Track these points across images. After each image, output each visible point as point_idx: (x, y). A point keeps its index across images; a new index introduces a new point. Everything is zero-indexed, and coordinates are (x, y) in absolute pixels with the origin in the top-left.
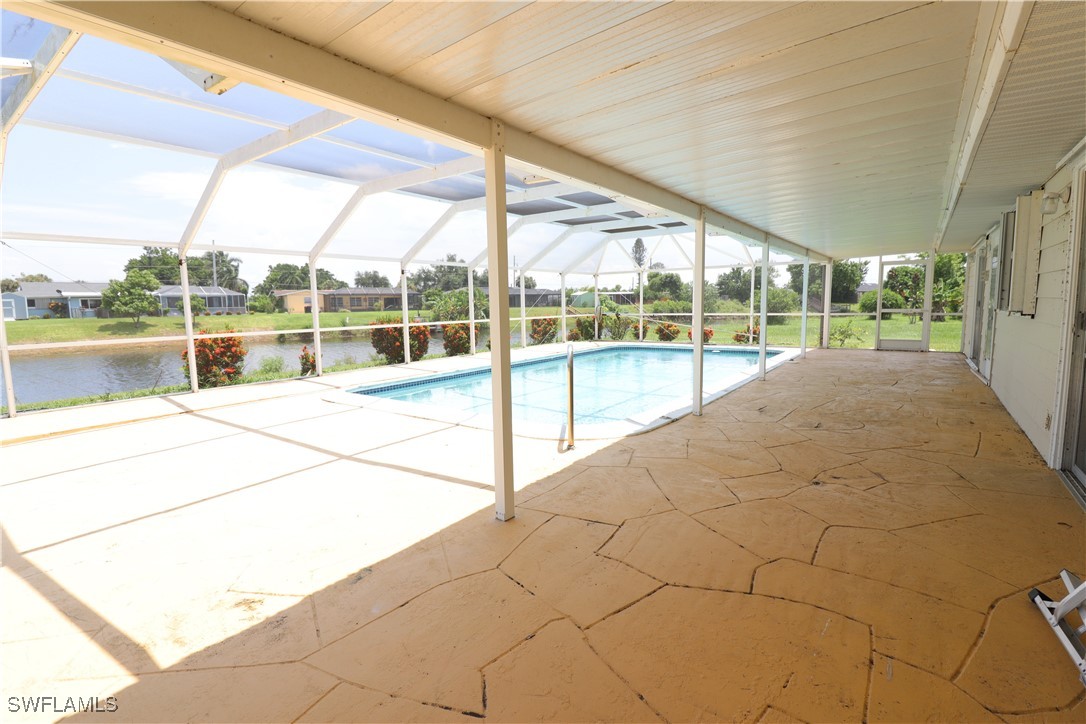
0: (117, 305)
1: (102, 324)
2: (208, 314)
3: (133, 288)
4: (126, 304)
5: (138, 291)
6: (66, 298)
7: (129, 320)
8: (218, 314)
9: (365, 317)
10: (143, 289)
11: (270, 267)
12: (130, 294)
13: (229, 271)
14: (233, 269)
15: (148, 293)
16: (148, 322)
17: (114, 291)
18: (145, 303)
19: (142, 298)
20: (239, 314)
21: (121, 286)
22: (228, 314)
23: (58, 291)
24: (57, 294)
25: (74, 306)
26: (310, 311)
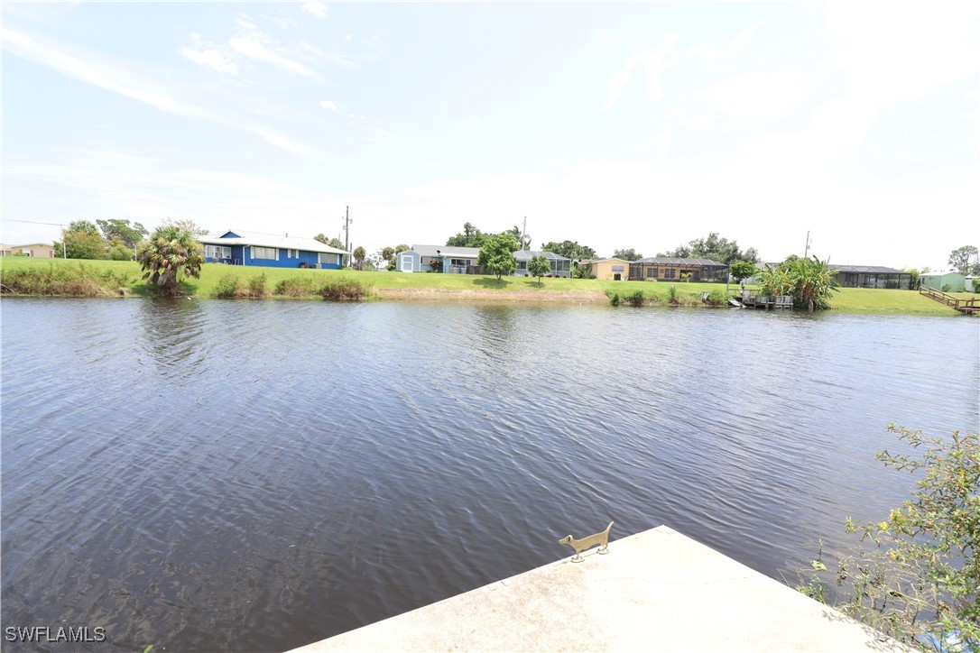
1: (476, 279)
7: (491, 276)
8: (549, 276)
15: (510, 254)
20: (564, 277)
22: (557, 276)
23: (439, 252)
24: (437, 255)
25: (447, 264)
26: (619, 279)
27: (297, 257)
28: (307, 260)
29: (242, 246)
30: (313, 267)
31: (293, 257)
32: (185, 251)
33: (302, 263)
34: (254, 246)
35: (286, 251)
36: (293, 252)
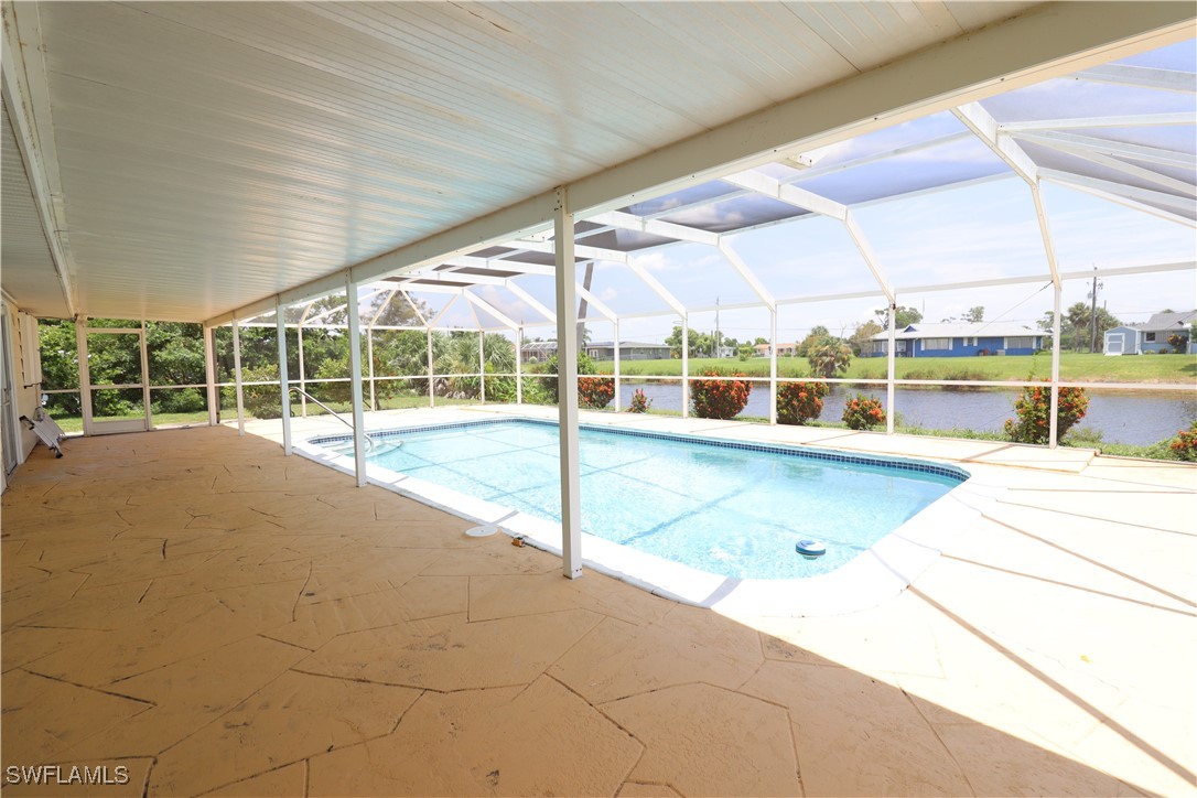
23: (1180, 323)
27: (975, 344)
28: (988, 347)
29: (913, 339)
30: (996, 354)
31: (971, 345)
33: (980, 351)
34: (925, 339)
35: (961, 339)
36: (970, 339)
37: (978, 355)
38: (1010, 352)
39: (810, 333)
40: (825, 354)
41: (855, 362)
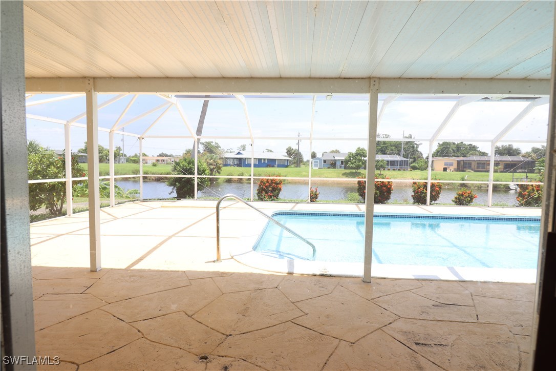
0: (349, 164)
1: (344, 172)
2: (389, 170)
3: (357, 156)
4: (352, 164)
5: (359, 157)
6: (336, 160)
7: (354, 171)
8: (394, 170)
9: (482, 176)
10: (361, 156)
11: (439, 144)
12: (356, 158)
13: (413, 147)
14: (415, 146)
15: (363, 158)
16: (362, 172)
17: (350, 157)
18: (361, 163)
19: (360, 160)
20: (404, 170)
21: (353, 155)
22: (399, 170)
23: (334, 157)
24: (333, 159)
25: (338, 164)
26: (446, 171)
27: (266, 162)
28: (270, 163)
29: (242, 158)
30: (273, 166)
31: (264, 162)
32: (215, 164)
33: (268, 165)
34: (248, 158)
35: (261, 159)
36: (264, 159)
37: (267, 167)
38: (279, 166)
39: (185, 152)
40: (211, 164)
41: (224, 169)
